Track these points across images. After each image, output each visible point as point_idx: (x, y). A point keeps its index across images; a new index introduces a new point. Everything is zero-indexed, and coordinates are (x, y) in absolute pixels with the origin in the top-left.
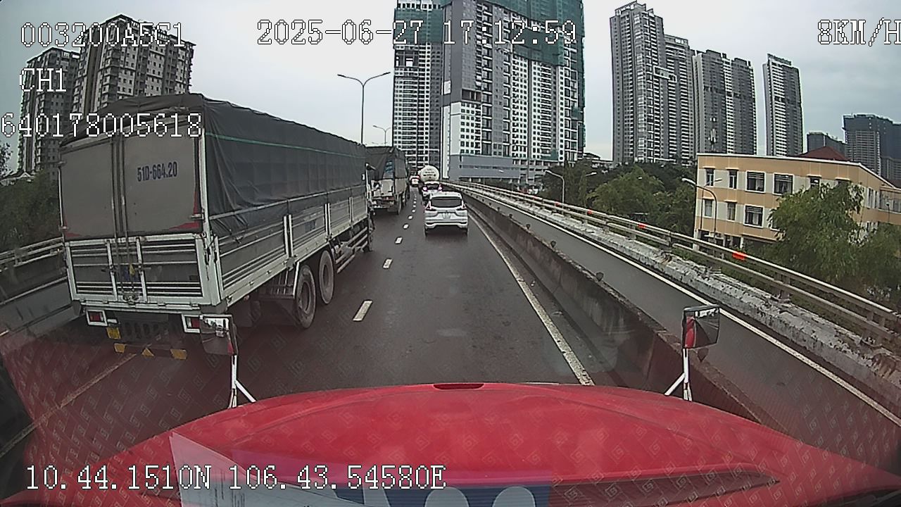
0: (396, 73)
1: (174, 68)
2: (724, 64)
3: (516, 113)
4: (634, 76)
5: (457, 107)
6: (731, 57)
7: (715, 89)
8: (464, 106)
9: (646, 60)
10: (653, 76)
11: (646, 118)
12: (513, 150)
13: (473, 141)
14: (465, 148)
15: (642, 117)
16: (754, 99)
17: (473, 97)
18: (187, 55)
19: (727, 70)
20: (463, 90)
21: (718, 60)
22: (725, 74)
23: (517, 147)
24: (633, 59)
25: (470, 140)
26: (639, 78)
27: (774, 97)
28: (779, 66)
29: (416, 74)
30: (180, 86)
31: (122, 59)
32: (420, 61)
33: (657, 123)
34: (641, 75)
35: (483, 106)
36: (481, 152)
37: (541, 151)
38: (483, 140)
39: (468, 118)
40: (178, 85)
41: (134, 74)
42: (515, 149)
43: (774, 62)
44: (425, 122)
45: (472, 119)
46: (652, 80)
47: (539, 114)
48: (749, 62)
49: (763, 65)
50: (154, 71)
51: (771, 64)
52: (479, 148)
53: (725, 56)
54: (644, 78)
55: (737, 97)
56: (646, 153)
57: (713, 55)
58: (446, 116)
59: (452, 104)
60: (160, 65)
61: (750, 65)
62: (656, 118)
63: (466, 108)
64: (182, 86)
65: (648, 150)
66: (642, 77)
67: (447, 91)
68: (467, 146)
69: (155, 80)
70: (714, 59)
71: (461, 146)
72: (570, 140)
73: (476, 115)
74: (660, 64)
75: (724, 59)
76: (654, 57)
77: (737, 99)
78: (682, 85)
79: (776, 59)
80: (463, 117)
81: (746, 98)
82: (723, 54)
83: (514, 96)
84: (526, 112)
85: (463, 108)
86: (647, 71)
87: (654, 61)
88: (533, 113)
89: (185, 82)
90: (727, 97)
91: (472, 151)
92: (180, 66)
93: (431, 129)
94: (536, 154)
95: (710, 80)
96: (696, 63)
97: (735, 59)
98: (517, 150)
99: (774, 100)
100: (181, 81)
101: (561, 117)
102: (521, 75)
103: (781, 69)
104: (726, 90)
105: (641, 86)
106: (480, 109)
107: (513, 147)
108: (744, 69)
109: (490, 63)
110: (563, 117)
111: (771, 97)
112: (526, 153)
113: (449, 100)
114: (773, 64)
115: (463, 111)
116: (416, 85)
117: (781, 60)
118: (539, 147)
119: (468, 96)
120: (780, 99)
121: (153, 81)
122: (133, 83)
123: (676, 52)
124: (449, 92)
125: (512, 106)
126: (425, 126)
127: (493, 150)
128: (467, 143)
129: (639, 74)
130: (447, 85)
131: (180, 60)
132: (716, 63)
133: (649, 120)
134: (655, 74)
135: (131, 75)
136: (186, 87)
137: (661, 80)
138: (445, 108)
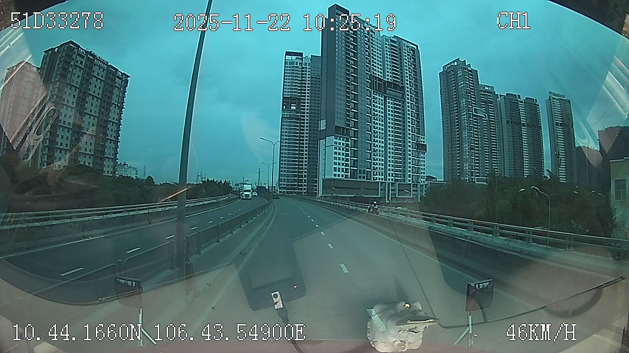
0: (283, 115)
1: (111, 92)
2: (519, 103)
3: (375, 145)
4: (459, 115)
5: (331, 140)
6: (523, 98)
7: (514, 121)
8: (337, 139)
9: (468, 103)
10: (473, 114)
11: (469, 147)
12: (374, 175)
13: (343, 167)
14: (337, 173)
15: (466, 147)
16: (541, 126)
17: (343, 131)
18: (123, 83)
19: (521, 107)
20: (336, 126)
21: (515, 100)
22: (521, 110)
23: (377, 173)
24: (458, 103)
25: (341, 167)
26: (463, 117)
27: (555, 124)
28: (557, 99)
29: (298, 116)
30: (115, 107)
31: (69, 76)
32: (301, 106)
33: (477, 150)
34: (465, 115)
35: (351, 139)
36: (349, 176)
37: (394, 175)
38: (351, 167)
39: (340, 149)
40: (114, 106)
41: (78, 90)
42: (375, 173)
43: (555, 97)
44: (305, 152)
45: (343, 149)
46: (472, 118)
47: (393, 147)
48: (536, 100)
49: (546, 101)
50: (94, 91)
51: (551, 98)
52: (348, 173)
53: (519, 97)
54: (467, 117)
55: (529, 127)
56: (470, 173)
57: (511, 97)
58: (322, 148)
59: (327, 138)
60: (100, 88)
61: (536, 102)
62: (477, 147)
63: (338, 141)
64: (117, 107)
65: (471, 172)
66: (465, 116)
67: (323, 127)
68: (339, 171)
69: (95, 99)
70: (512, 100)
71: (334, 171)
72: (416, 166)
73: (346, 146)
74: (477, 106)
75: (519, 99)
76: (473, 100)
77: (529, 128)
78: (492, 121)
79: (555, 95)
80: (336, 148)
81: (535, 126)
82: (518, 95)
83: (374, 133)
84: (383, 145)
85: (336, 141)
86: (468, 111)
87: (473, 103)
88: (389, 146)
89: (119, 105)
90: (522, 127)
91: (342, 176)
92: (116, 91)
93: (309, 158)
94: (391, 178)
95: (510, 115)
96: (500, 104)
97: (526, 98)
98: (377, 175)
99: (555, 125)
100: (116, 104)
101: (409, 148)
102: (380, 116)
103: (558, 101)
104: (522, 122)
105: (465, 123)
106: (349, 142)
107: (374, 172)
108: (533, 105)
109: (356, 106)
110: (411, 149)
111: (553, 124)
112: (383, 177)
113: (325, 135)
114: (554, 98)
115: (336, 143)
116: (298, 125)
117: (558, 95)
118: (393, 172)
119: (340, 131)
120: (559, 125)
121: (93, 99)
122: (76, 97)
123: (487, 97)
124: (325, 128)
125: (373, 140)
126: (305, 156)
127: (359, 175)
128: (339, 168)
129: (463, 114)
130: (323, 123)
131: (116, 87)
132: (514, 103)
133: (471, 149)
134: (474, 114)
135: (75, 91)
136: (120, 108)
137: (478, 118)
138: (321, 141)
